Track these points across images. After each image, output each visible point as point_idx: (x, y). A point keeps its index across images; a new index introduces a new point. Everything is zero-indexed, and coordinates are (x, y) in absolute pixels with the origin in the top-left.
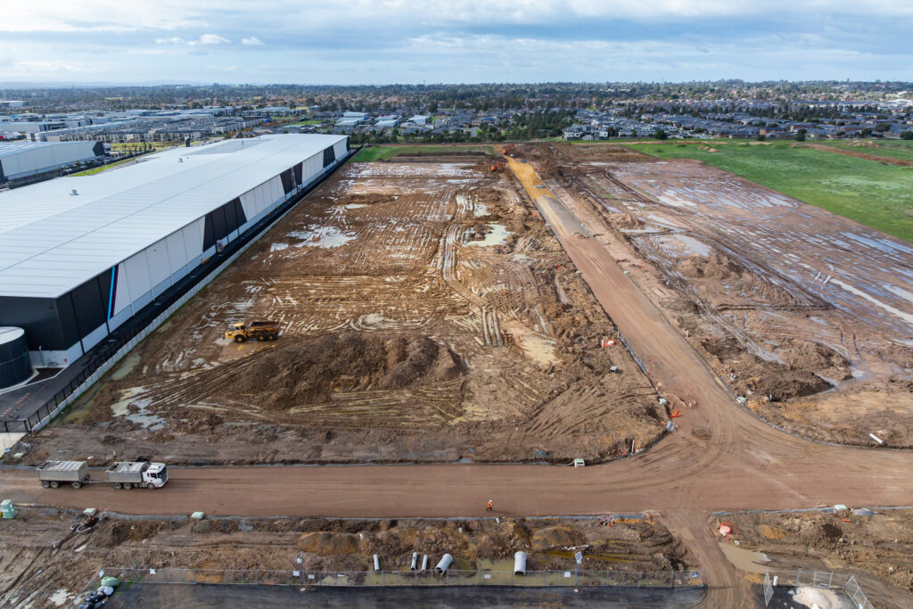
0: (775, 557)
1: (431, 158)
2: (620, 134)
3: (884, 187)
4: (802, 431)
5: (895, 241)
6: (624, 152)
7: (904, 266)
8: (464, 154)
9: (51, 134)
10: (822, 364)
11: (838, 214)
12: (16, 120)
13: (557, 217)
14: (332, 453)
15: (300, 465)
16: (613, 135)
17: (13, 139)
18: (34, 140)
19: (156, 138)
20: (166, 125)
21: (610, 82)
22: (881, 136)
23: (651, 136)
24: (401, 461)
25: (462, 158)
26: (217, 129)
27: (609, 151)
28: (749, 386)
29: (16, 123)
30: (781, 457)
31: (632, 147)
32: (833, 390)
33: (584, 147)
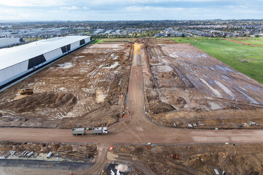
0: (120, 156)
1: (112, 43)
2: (171, 35)
3: (238, 52)
4: (156, 122)
5: (229, 68)
6: (169, 41)
7: (225, 75)
8: (122, 41)
9: (12, 36)
10: (177, 103)
11: (218, 59)
12: (6, 31)
13: (136, 60)
14: (24, 125)
15: (15, 128)
16: (169, 36)
17: (2, 37)
18: (7, 37)
19: (41, 37)
20: (46, 33)
21: (182, 20)
22: (249, 36)
23: (180, 36)
24: (41, 127)
25: (121, 43)
26: (59, 34)
27: (165, 41)
28: (150, 109)
29: (6, 32)
30: (144, 129)
31: (173, 40)
32: (175, 111)
33: (159, 39)
